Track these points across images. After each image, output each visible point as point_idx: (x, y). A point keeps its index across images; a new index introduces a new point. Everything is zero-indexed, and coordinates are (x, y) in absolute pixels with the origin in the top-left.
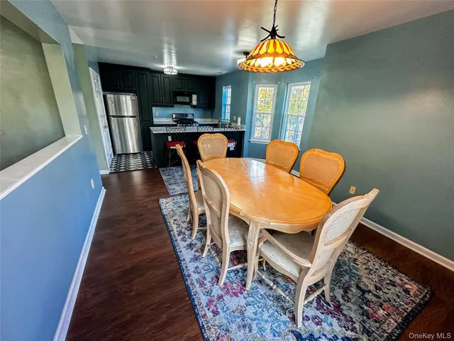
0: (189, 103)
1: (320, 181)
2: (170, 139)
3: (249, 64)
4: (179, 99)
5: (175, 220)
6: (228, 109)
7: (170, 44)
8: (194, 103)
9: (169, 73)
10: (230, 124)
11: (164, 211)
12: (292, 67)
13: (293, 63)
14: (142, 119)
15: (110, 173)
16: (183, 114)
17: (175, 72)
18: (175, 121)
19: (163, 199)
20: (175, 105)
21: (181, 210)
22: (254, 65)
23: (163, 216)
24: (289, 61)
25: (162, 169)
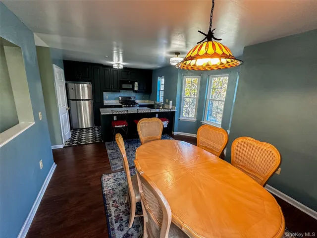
0: (132, 89)
1: (253, 168)
2: (115, 118)
3: (185, 64)
4: (124, 86)
5: (114, 201)
6: (162, 94)
7: (118, 47)
8: (136, 88)
9: (117, 68)
10: (163, 105)
11: (105, 189)
12: (226, 65)
13: (228, 62)
14: (95, 101)
15: (64, 147)
16: (127, 97)
17: (121, 67)
18: (121, 103)
19: (105, 175)
20: (121, 91)
21: (120, 188)
22: (190, 65)
23: (104, 195)
24: (224, 61)
25: (108, 143)
